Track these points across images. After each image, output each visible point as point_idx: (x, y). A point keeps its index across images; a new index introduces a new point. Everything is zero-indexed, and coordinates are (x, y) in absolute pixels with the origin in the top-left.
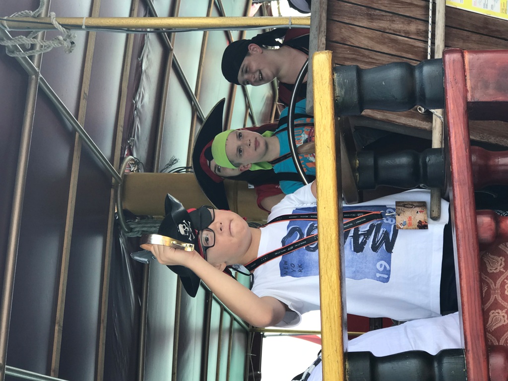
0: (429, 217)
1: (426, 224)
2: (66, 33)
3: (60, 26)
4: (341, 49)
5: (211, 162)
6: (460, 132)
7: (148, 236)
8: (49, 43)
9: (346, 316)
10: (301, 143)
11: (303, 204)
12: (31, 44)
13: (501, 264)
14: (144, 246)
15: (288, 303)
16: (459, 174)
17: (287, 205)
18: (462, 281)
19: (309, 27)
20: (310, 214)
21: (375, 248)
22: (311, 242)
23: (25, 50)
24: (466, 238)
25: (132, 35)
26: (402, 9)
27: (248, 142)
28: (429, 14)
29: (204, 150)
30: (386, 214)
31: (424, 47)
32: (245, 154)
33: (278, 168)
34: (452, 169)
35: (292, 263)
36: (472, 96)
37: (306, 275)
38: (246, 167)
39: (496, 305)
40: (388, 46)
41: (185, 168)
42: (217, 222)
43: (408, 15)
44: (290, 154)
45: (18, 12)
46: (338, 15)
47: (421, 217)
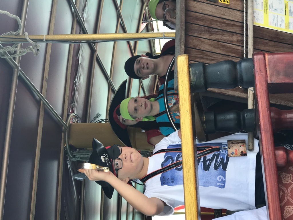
0: (247, 149)
1: (245, 153)
2: (34, 44)
3: (31, 40)
4: (193, 52)
5: (120, 116)
6: (264, 101)
7: (82, 164)
8: (24, 50)
9: (200, 208)
10: (172, 105)
11: (174, 142)
12: (14, 51)
13: (290, 179)
14: (80, 170)
15: (166, 201)
16: (264, 126)
17: (164, 143)
18: (268, 189)
19: (175, 38)
20: (177, 149)
21: (216, 168)
22: (178, 165)
23: (11, 54)
24: (270, 163)
25: (73, 44)
26: (228, 28)
27: (141, 104)
28: (244, 31)
29: (115, 110)
30: (222, 148)
31: (241, 49)
32: (139, 112)
33: (159, 120)
34: (260, 123)
35: (168, 177)
36: (270, 80)
37: (176, 184)
38: (140, 119)
39: (288, 203)
40: (221, 49)
41: (105, 119)
42: (123, 154)
43: (232, 31)
44: (165, 111)
45: (6, 32)
46: (191, 32)
47: (242, 149)
